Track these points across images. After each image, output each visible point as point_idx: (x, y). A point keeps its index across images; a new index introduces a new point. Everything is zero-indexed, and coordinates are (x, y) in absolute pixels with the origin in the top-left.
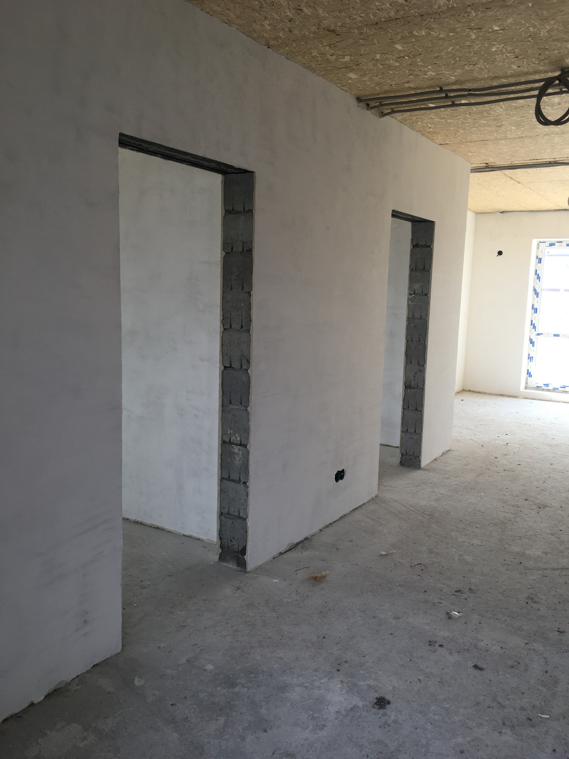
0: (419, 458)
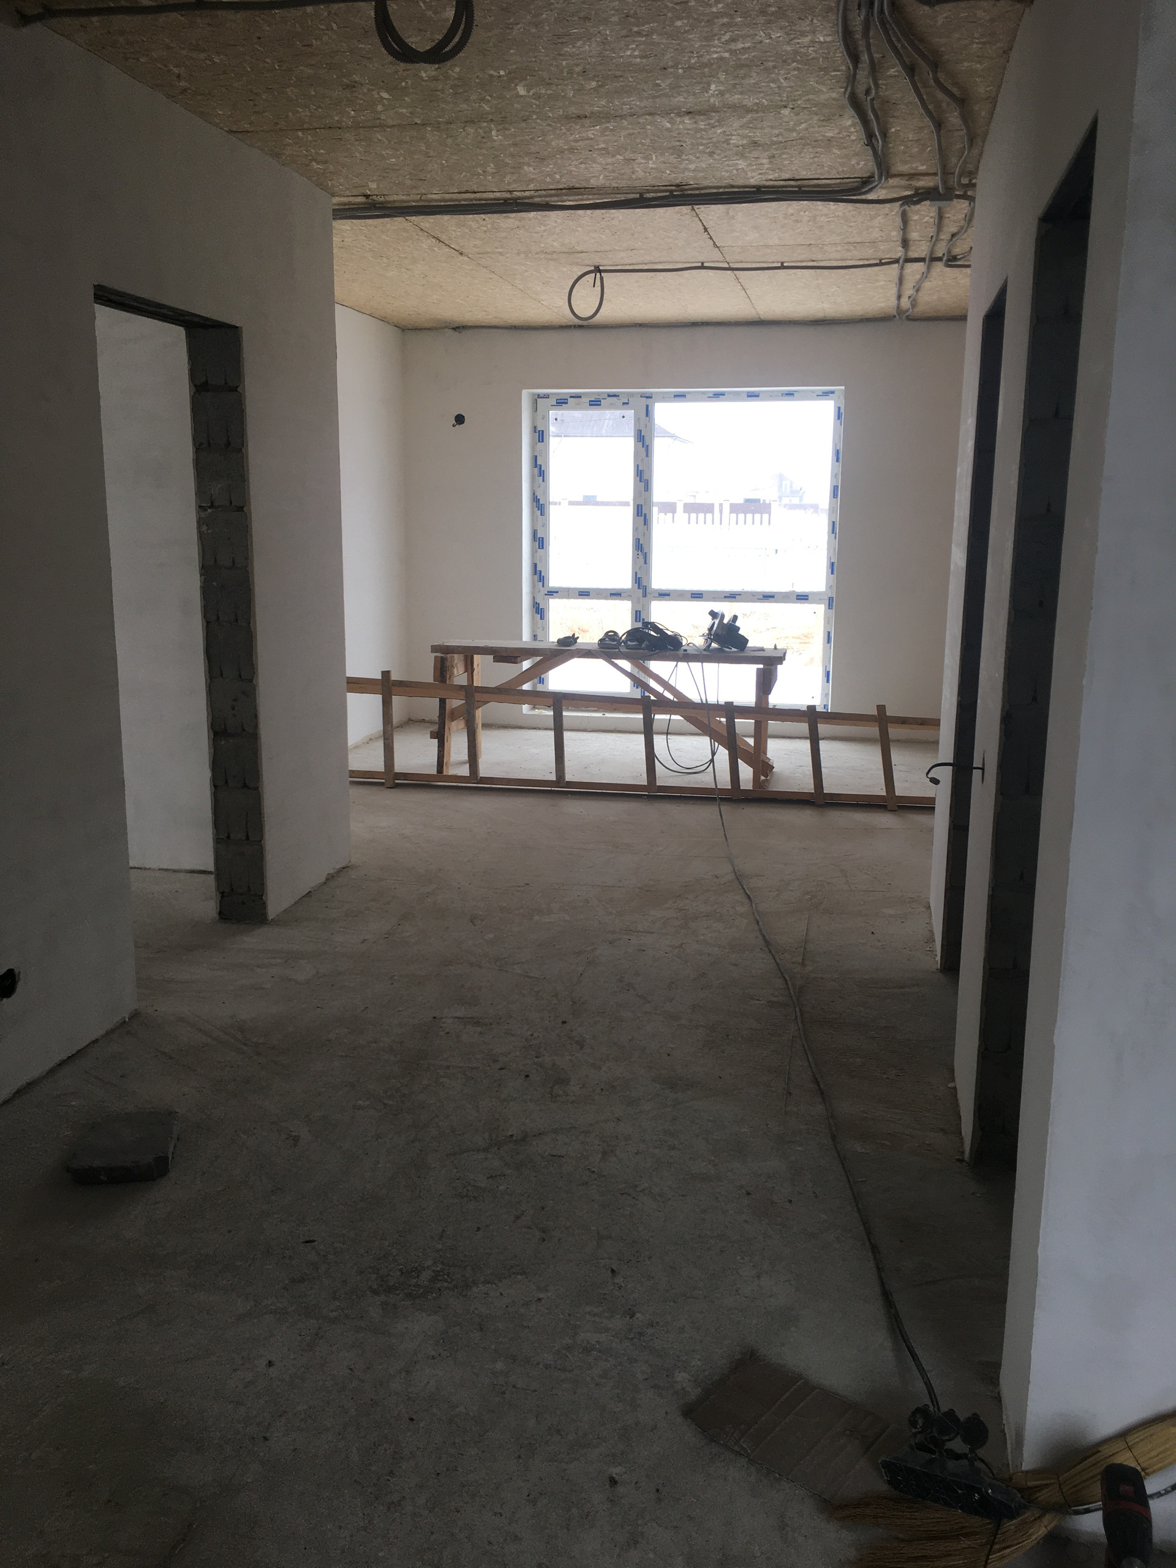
0: (262, 899)
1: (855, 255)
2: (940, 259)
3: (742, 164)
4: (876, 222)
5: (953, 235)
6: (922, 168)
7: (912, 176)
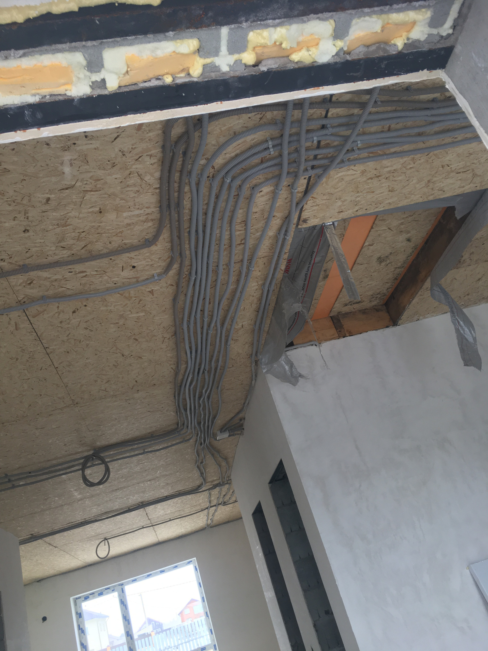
1: (194, 510)
2: (221, 504)
3: (163, 491)
4: (201, 498)
5: (224, 495)
6: (215, 479)
7: (212, 482)
